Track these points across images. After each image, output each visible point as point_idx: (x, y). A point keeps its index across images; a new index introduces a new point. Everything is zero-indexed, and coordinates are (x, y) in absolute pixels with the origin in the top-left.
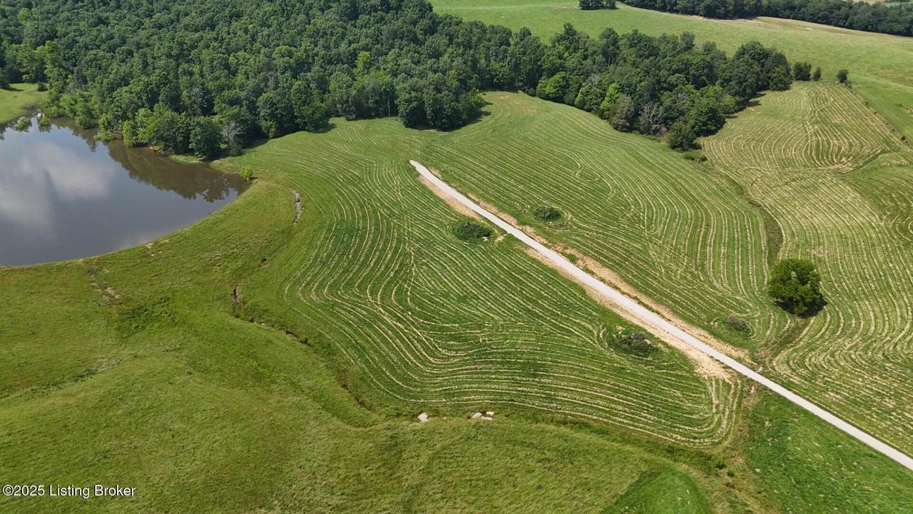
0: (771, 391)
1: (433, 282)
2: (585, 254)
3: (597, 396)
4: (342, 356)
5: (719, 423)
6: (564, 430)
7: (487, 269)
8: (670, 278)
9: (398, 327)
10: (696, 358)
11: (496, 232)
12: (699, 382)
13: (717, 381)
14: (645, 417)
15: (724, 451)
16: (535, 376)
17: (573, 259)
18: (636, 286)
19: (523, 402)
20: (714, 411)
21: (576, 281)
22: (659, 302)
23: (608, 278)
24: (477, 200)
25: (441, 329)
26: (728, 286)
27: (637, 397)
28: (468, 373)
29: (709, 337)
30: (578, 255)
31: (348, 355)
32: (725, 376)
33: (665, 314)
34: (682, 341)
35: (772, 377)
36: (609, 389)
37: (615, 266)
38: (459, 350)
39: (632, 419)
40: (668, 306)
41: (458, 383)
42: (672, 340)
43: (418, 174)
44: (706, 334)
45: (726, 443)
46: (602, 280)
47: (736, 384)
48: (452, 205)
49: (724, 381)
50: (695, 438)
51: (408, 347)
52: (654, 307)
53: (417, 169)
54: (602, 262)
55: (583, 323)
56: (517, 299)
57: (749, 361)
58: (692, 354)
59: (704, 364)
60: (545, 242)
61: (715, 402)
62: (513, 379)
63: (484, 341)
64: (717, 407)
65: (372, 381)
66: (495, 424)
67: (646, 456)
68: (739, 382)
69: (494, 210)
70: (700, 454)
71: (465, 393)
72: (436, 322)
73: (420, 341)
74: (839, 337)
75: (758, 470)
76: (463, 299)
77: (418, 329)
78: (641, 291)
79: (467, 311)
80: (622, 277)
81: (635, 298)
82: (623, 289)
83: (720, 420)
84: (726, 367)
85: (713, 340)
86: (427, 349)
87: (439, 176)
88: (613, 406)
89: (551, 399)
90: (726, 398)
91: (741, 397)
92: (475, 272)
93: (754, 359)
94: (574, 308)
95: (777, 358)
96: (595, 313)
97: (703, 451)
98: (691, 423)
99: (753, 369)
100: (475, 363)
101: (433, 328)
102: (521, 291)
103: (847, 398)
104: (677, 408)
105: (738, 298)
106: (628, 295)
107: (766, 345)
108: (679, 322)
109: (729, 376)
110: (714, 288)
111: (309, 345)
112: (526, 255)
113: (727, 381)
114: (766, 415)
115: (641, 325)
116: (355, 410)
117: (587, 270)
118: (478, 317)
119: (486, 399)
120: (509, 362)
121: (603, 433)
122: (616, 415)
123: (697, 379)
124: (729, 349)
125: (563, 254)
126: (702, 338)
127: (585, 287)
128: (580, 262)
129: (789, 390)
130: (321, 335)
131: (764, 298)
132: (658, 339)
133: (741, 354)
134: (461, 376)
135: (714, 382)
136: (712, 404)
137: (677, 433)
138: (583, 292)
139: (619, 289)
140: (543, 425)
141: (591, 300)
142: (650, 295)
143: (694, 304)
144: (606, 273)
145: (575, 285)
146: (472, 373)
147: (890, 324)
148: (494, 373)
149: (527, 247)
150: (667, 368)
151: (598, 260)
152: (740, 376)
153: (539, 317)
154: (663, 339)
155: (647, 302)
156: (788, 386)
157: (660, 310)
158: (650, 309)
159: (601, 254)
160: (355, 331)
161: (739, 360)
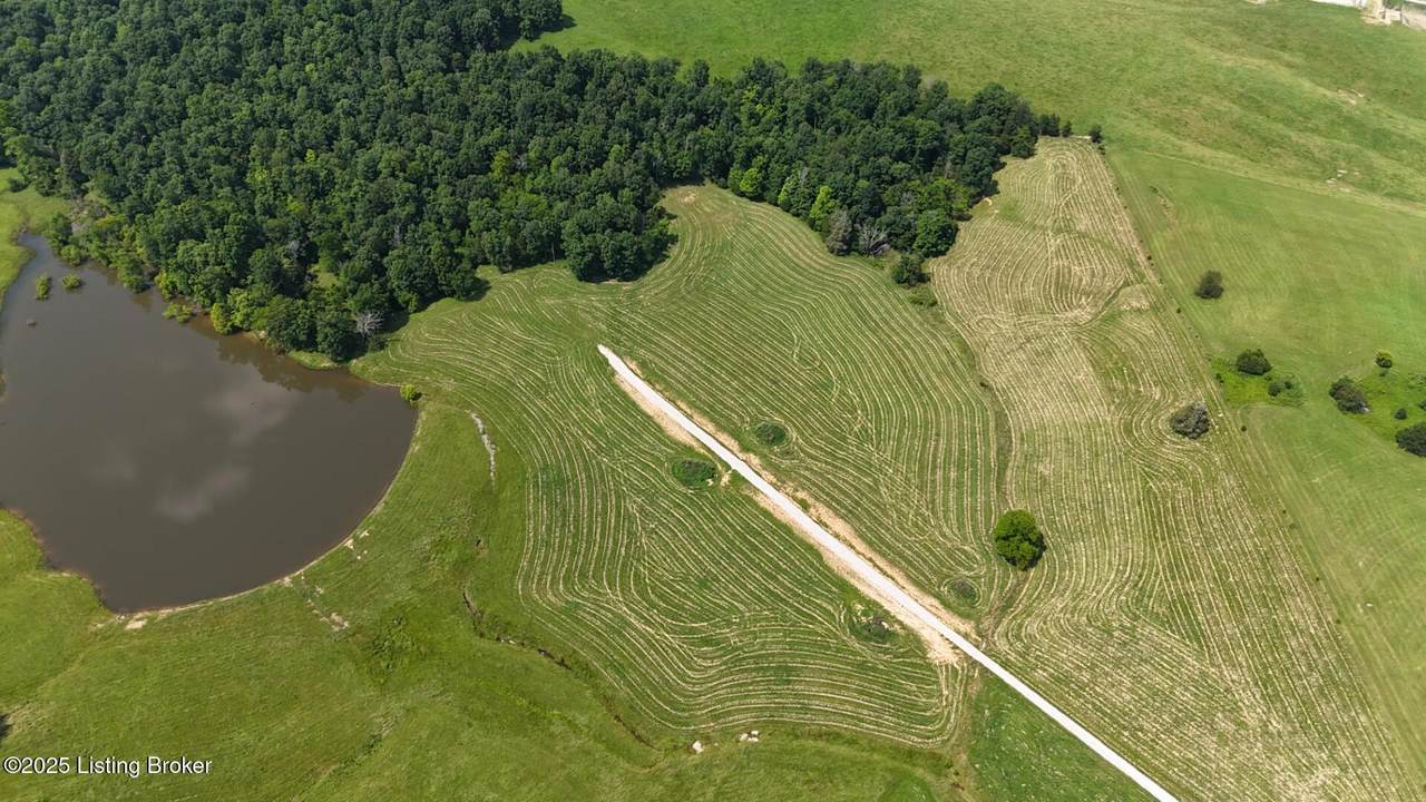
0: (992, 673)
1: (668, 560)
2: (817, 499)
3: (847, 701)
4: (603, 678)
5: (948, 719)
6: (821, 744)
7: (721, 533)
8: (902, 528)
9: (649, 633)
10: (928, 638)
11: (720, 467)
12: (932, 670)
13: (947, 666)
14: (887, 720)
15: (952, 748)
16: (789, 682)
17: (805, 506)
18: (870, 544)
19: (782, 716)
20: (944, 703)
21: (812, 542)
22: (892, 563)
23: (842, 533)
24: (689, 411)
25: (692, 631)
26: (957, 532)
27: (879, 698)
28: (726, 688)
29: (940, 607)
30: (811, 501)
31: (609, 676)
32: (952, 659)
33: (899, 579)
34: (916, 616)
35: (994, 656)
36: (856, 691)
37: (848, 515)
38: (714, 658)
39: (877, 724)
40: (902, 569)
41: (719, 702)
42: (907, 616)
43: (613, 373)
44: (935, 602)
45: (953, 740)
46: (837, 536)
47: (963, 669)
48: (663, 424)
49: (953, 666)
50: (929, 738)
51: (664, 659)
52: (889, 572)
53: (610, 362)
54: (835, 510)
55: (825, 605)
56: (757, 576)
57: (974, 636)
58: (925, 634)
59: (936, 647)
60: (775, 480)
61: (945, 692)
62: (769, 689)
63: (735, 643)
64: (946, 699)
65: (641, 708)
66: (761, 747)
67: (891, 764)
68: (965, 665)
69: (711, 427)
70: (933, 755)
71: (729, 713)
72: (684, 622)
73: (674, 650)
74: (1053, 596)
75: (977, 766)
76: (703, 584)
77: (668, 633)
78: (875, 550)
79: (711, 602)
80: (856, 531)
81: (870, 560)
82: (858, 548)
83: (949, 713)
84: (955, 647)
85: (943, 612)
86: (682, 659)
87: (639, 372)
88: (860, 710)
89: (806, 709)
90: (954, 688)
91: (967, 684)
92: (710, 539)
93: (979, 634)
94: (813, 582)
95: (999, 629)
96: (834, 589)
97: (936, 751)
98: (926, 721)
99: (977, 647)
100: (732, 674)
101: (683, 631)
102: (759, 564)
103: (1051, 675)
104: (914, 706)
105: (966, 548)
106: (864, 555)
107: (990, 611)
108: (912, 589)
109: (957, 659)
110: (944, 536)
111: (567, 667)
112: (756, 505)
113: (955, 665)
114: (987, 702)
115: (878, 599)
116: (636, 747)
117: (820, 522)
118: (724, 609)
119: (748, 718)
120: (762, 668)
121: (852, 742)
122: (862, 720)
123: (929, 666)
124: (956, 621)
125: (795, 498)
126: (933, 610)
127: (821, 550)
128: (812, 510)
129: (1007, 670)
130: (575, 651)
131: (990, 546)
132: (894, 617)
133: (967, 627)
134: (721, 692)
135: (944, 669)
136: (941, 695)
137: (913, 734)
138: (819, 556)
139: (853, 547)
140: (803, 741)
141: (827, 568)
142: (884, 555)
143: (925, 561)
144: (839, 526)
145: (810, 548)
146: (730, 687)
147: (1098, 575)
148: (751, 684)
149: (756, 490)
150: (903, 655)
151: (829, 506)
152: (968, 657)
153: (782, 600)
154: (899, 617)
155: (881, 565)
156: (1005, 665)
157: (895, 575)
158: (885, 573)
159: (833, 498)
160: (607, 643)
161: (966, 636)
